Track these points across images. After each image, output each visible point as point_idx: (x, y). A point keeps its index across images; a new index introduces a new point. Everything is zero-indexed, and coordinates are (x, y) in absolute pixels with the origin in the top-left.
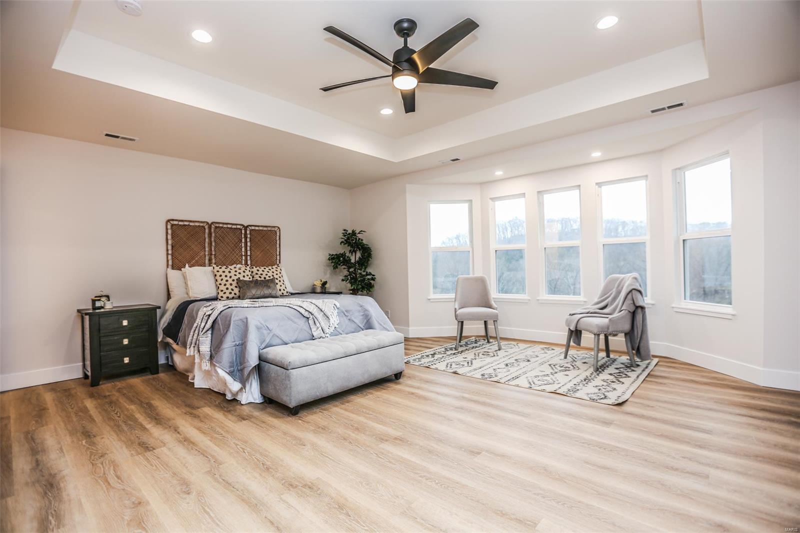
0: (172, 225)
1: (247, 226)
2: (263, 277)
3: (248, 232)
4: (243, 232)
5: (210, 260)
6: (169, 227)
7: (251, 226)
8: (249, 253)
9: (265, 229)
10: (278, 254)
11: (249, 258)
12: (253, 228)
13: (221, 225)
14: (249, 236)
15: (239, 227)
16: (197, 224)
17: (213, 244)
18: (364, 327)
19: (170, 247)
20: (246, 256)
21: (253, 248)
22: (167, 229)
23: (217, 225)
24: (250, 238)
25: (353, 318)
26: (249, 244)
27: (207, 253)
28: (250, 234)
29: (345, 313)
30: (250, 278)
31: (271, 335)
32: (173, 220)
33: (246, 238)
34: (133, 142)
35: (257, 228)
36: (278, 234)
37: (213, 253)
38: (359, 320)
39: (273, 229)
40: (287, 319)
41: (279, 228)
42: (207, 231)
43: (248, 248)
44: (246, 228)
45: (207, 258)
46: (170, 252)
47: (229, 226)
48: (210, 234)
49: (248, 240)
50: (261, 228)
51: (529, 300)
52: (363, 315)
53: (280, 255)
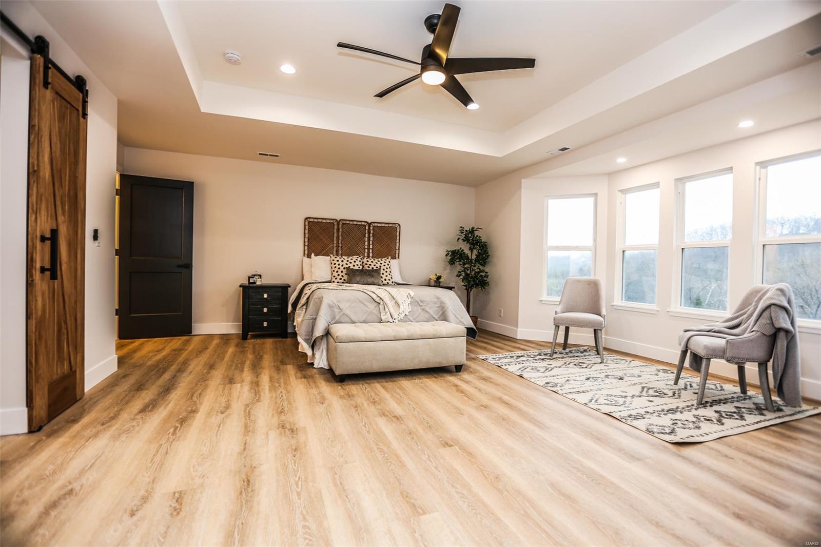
0: (309, 222)
1: (371, 223)
2: (371, 267)
3: (371, 228)
4: (367, 228)
5: (337, 251)
6: (307, 223)
7: (374, 223)
8: (371, 247)
9: (387, 225)
10: (397, 248)
11: (371, 251)
12: (376, 224)
13: (348, 222)
14: (372, 232)
15: (363, 223)
16: (328, 221)
17: (340, 238)
18: (439, 318)
19: (306, 240)
20: (369, 249)
21: (375, 243)
22: (305, 225)
23: (344, 222)
24: (373, 234)
25: (427, 309)
26: (371, 239)
27: (335, 245)
28: (373, 230)
29: (420, 303)
30: (359, 267)
31: (341, 313)
32: (309, 218)
33: (369, 233)
34: (277, 157)
35: (379, 225)
36: (398, 230)
37: (340, 245)
38: (433, 310)
39: (394, 226)
40: (358, 301)
41: (399, 225)
42: (336, 227)
43: (371, 242)
44: (369, 224)
45: (335, 249)
46: (306, 244)
47: (355, 223)
48: (338, 229)
49: (371, 235)
50: (383, 225)
51: (658, 311)
52: (439, 307)
53: (399, 249)
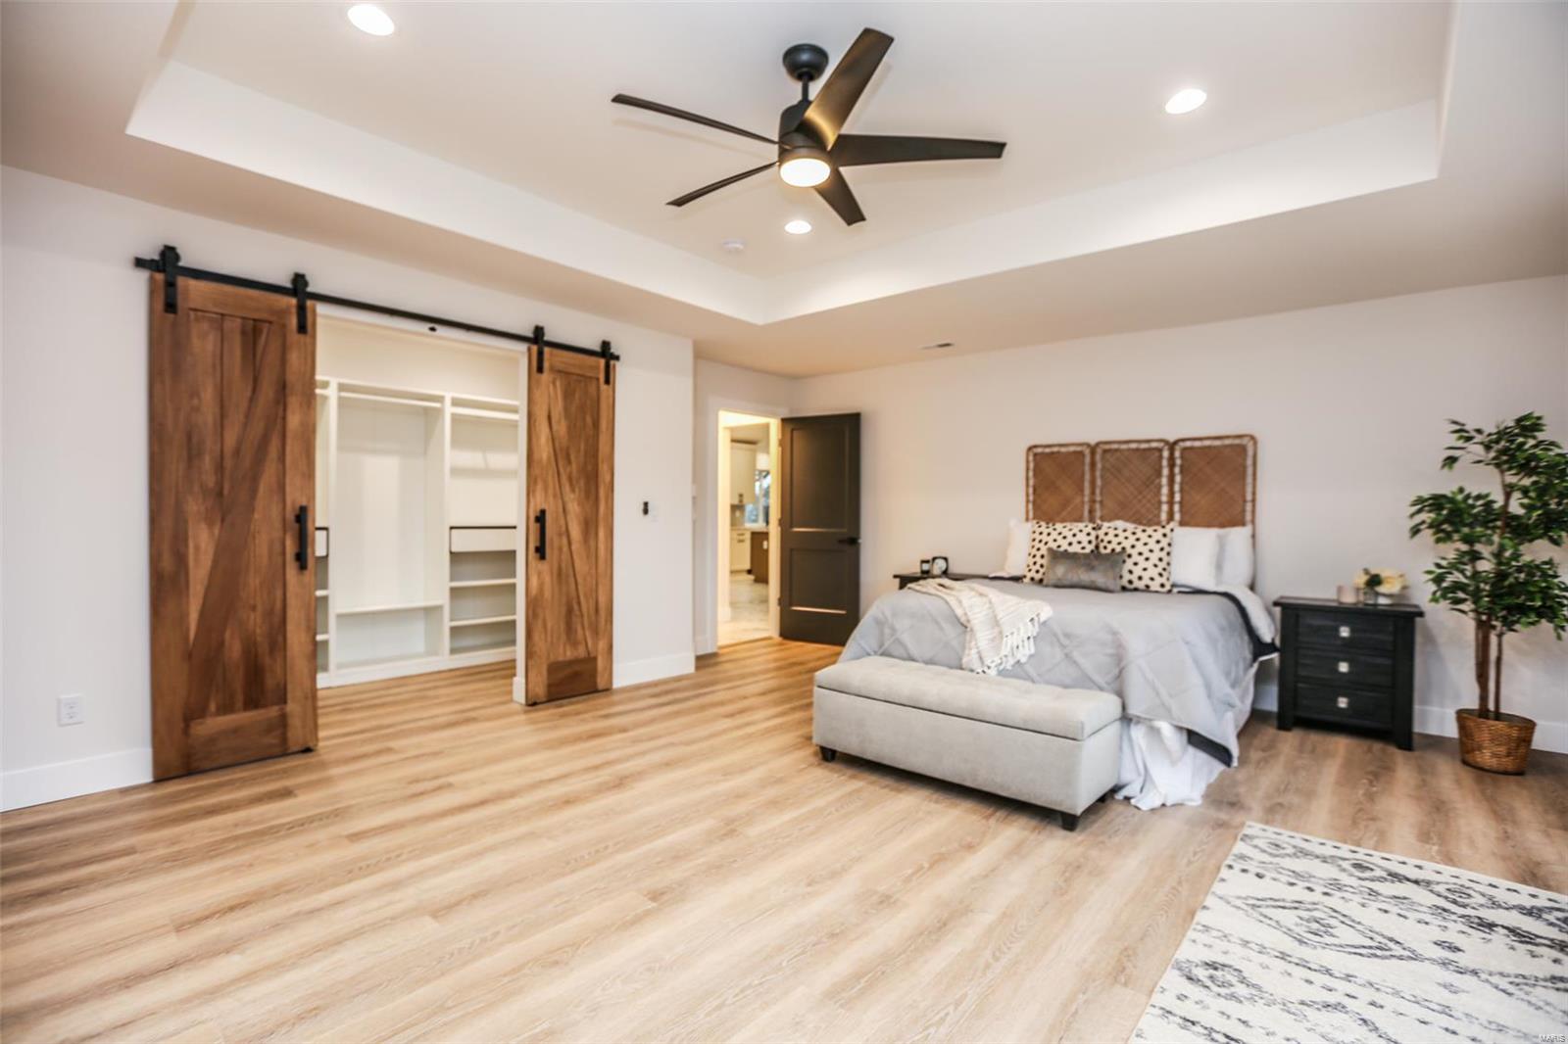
0: (1035, 455)
1: (1176, 442)
3: (1177, 454)
4: (1166, 454)
5: (1091, 511)
6: (1031, 458)
7: (1183, 440)
8: (1177, 497)
9: (1217, 443)
10: (1249, 497)
11: (1177, 508)
12: (1188, 444)
13: (1115, 446)
14: (1178, 462)
15: (1154, 445)
16: (1072, 449)
17: (1099, 482)
19: (1031, 490)
20: (1171, 503)
21: (1186, 488)
22: (1028, 462)
23: (1107, 447)
24: (1182, 466)
26: (1178, 478)
27: (1086, 499)
28: (1182, 457)
32: (1035, 446)
33: (1172, 466)
34: (952, 348)
35: (1197, 444)
36: (1250, 453)
37: (1098, 498)
39: (1237, 441)
41: (1252, 438)
42: (1088, 460)
43: (1177, 488)
44: (1172, 446)
45: (1086, 508)
46: (1031, 498)
47: (1134, 446)
48: (1093, 464)
49: (1177, 470)
50: (1207, 443)
53: (1254, 501)
